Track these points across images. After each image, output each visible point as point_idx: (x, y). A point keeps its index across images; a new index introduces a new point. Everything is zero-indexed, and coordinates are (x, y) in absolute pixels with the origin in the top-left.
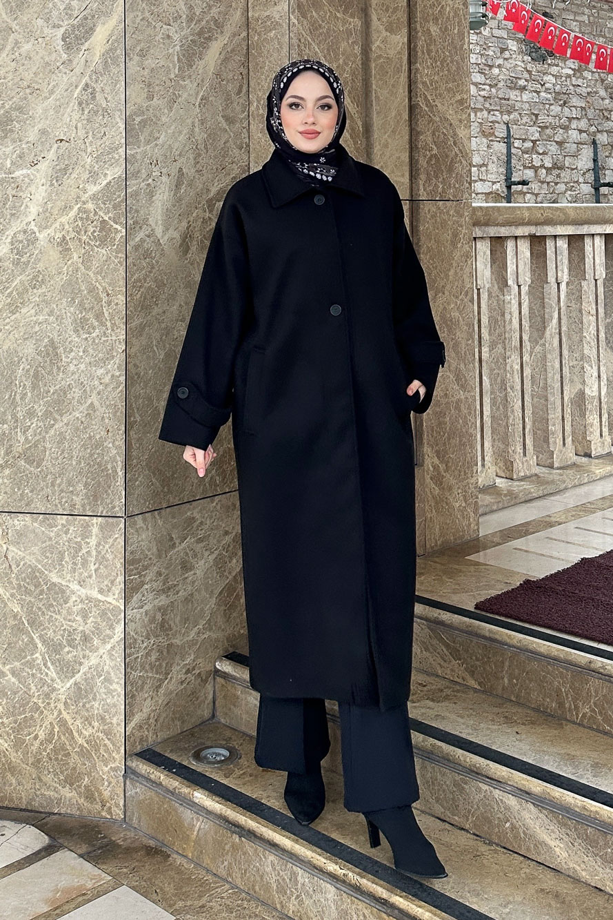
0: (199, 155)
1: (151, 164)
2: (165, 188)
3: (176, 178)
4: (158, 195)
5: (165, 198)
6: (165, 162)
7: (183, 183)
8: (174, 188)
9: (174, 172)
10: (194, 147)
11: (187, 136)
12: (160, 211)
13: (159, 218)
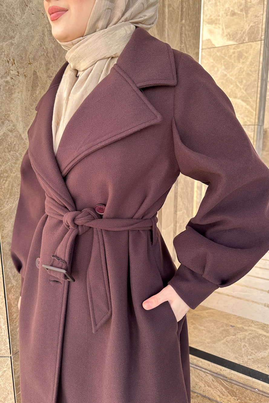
0: (50, 63)
1: (8, 62)
2: (23, 87)
3: (32, 79)
4: (16, 94)
5: (23, 97)
6: (21, 63)
7: (38, 85)
8: (30, 88)
9: (30, 74)
10: (45, 54)
11: (39, 42)
12: (19, 108)
13: (19, 114)
